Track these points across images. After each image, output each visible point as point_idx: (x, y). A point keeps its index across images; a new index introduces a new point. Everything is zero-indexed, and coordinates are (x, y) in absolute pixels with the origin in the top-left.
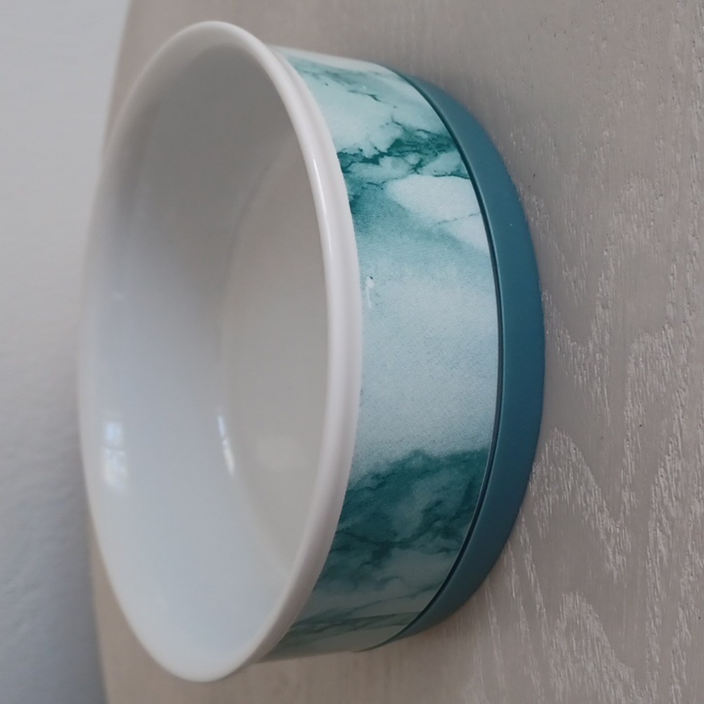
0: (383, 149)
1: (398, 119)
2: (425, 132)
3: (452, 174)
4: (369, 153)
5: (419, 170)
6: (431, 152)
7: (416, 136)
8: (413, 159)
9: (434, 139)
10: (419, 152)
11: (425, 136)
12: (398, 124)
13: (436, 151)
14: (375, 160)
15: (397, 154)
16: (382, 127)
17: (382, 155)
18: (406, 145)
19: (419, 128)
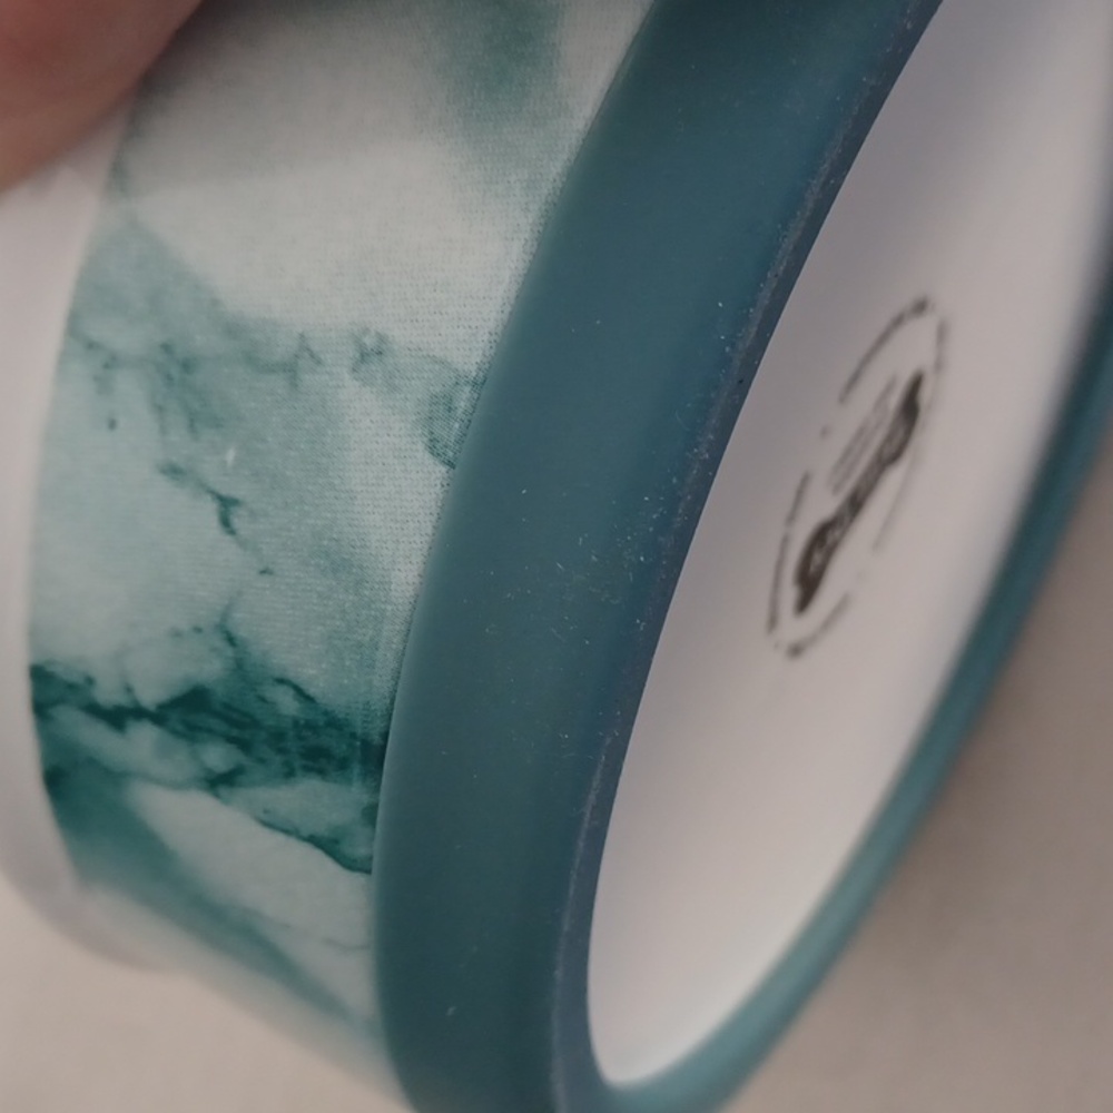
0: (150, 696)
1: (242, 625)
2: (299, 692)
3: (314, 841)
4: (107, 694)
5: (223, 790)
6: (278, 759)
7: (263, 700)
8: (217, 756)
9: (310, 726)
10: (244, 746)
11: (288, 704)
12: (231, 640)
13: (298, 763)
14: (118, 718)
15: (180, 727)
16: (177, 634)
17: (139, 713)
18: (216, 714)
19: (291, 675)
